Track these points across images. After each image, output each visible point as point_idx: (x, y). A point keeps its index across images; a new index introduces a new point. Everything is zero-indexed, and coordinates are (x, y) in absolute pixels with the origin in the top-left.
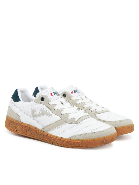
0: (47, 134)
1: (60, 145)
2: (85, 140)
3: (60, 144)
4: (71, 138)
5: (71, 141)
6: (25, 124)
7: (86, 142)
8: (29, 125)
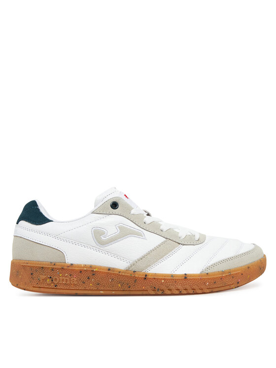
0: (146, 275)
1: (185, 292)
2: (235, 271)
3: (186, 289)
4: (207, 272)
5: (209, 277)
6: (78, 266)
7: (236, 274)
8: (91, 267)
